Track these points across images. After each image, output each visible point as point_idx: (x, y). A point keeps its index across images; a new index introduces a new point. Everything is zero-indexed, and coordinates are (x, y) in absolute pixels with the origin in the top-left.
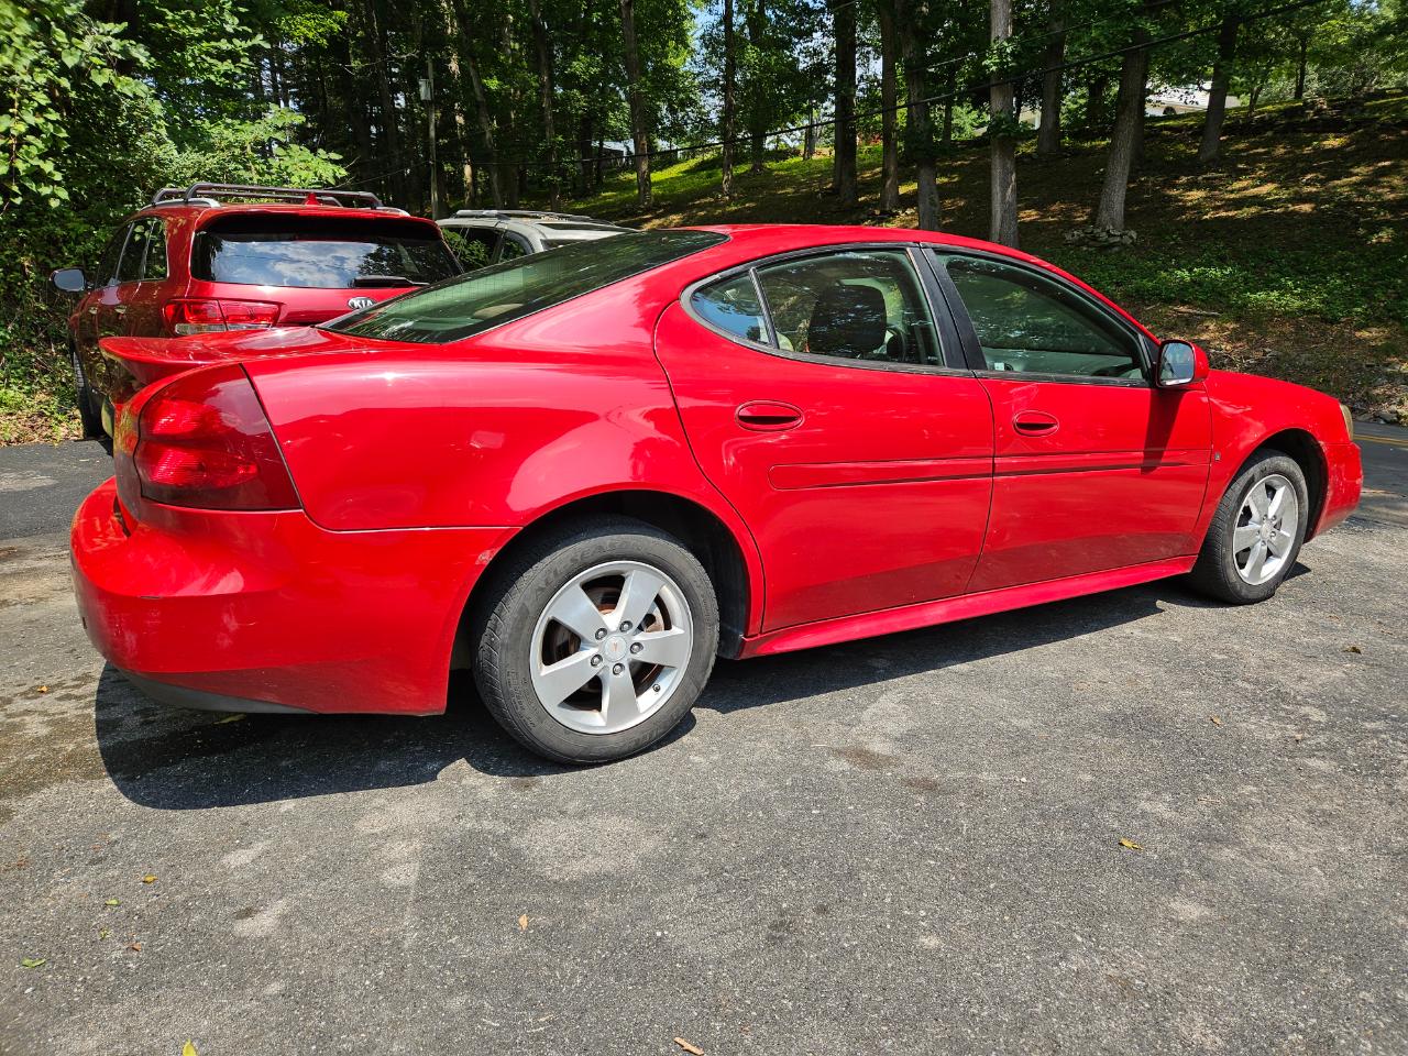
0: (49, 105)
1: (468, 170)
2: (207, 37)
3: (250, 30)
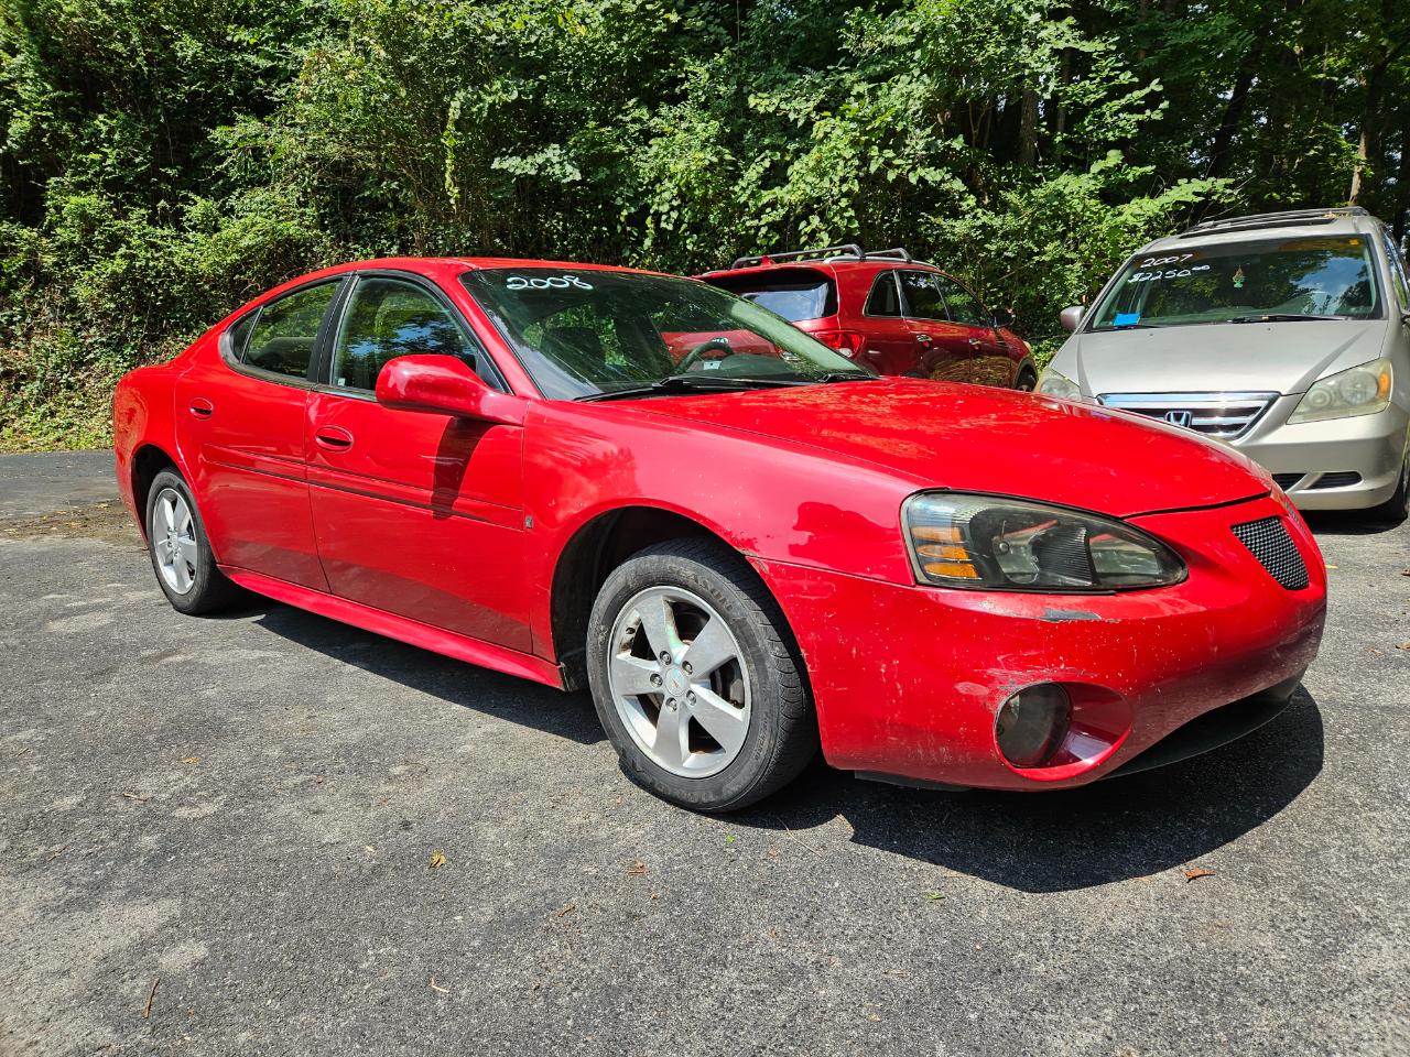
0: (847, 207)
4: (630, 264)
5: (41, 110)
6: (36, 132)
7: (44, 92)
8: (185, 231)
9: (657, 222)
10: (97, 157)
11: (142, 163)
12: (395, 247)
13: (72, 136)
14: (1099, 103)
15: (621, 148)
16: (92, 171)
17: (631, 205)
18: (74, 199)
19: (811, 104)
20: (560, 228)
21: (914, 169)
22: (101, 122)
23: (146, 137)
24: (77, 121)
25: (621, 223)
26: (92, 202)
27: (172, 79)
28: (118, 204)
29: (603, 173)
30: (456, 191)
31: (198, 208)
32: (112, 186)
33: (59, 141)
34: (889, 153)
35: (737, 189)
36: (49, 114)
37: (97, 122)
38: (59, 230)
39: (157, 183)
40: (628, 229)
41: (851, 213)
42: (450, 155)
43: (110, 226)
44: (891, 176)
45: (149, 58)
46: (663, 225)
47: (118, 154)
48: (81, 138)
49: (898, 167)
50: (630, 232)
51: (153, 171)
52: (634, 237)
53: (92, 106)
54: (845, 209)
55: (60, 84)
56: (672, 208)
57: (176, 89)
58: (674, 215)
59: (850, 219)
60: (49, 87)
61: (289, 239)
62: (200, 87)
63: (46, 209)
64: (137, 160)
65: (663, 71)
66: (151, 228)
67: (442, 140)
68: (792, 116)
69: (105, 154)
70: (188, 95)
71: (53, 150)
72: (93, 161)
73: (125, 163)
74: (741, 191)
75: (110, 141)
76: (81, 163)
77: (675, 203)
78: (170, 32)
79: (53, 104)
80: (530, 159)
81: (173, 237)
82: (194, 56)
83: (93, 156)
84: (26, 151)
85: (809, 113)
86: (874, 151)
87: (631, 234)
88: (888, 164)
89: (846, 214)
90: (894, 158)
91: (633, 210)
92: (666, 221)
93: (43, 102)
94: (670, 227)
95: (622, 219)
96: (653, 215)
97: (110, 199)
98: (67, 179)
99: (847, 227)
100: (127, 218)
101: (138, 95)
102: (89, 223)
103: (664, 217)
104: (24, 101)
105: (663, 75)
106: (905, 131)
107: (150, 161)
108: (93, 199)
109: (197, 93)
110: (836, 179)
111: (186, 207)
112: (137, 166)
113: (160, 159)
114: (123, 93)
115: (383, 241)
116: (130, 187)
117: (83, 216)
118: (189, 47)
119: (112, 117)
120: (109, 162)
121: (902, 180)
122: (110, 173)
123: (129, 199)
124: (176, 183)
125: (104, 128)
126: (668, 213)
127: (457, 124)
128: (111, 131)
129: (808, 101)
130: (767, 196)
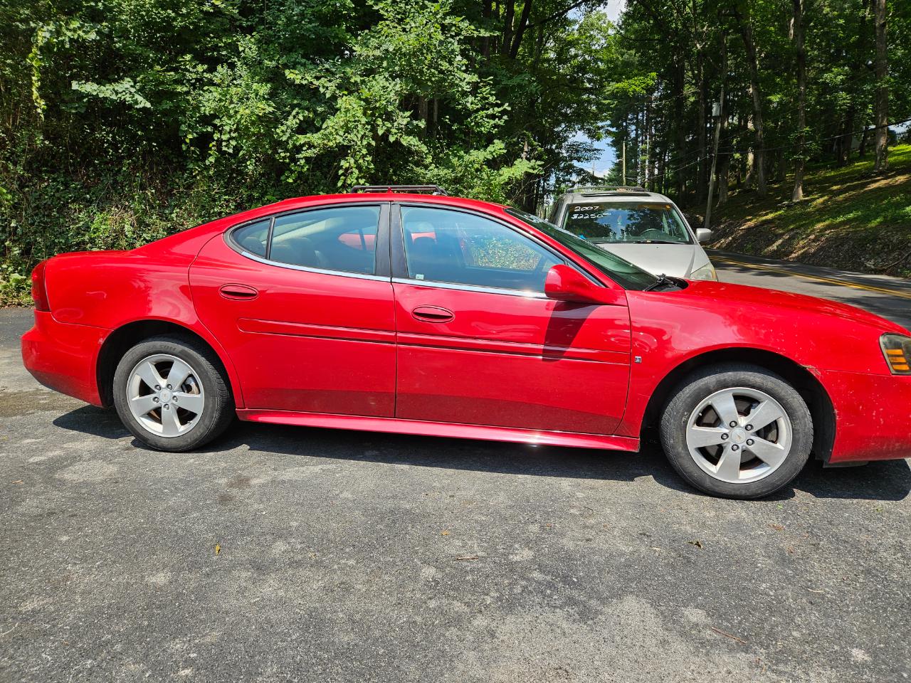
0: (367, 154)
1: (751, 157)
2: (483, 109)
3: (499, 102)
9: (219, 146)
14: (478, 110)
19: (334, 84)
21: (402, 136)
25: (186, 143)
34: (388, 124)
35: (278, 131)
40: (192, 148)
41: (369, 158)
42: (37, 73)
44: (392, 139)
46: (224, 149)
49: (394, 133)
50: (194, 151)
52: (197, 154)
56: (231, 138)
58: (234, 143)
59: (368, 162)
68: (322, 90)
74: (282, 132)
77: (233, 135)
85: (333, 90)
86: (379, 121)
88: (389, 131)
89: (366, 159)
90: (391, 128)
91: (197, 135)
92: (226, 146)
94: (231, 151)
95: (188, 141)
96: (216, 141)
99: (367, 167)
103: (225, 144)
106: (393, 112)
121: (398, 142)
126: (228, 141)
130: (302, 139)
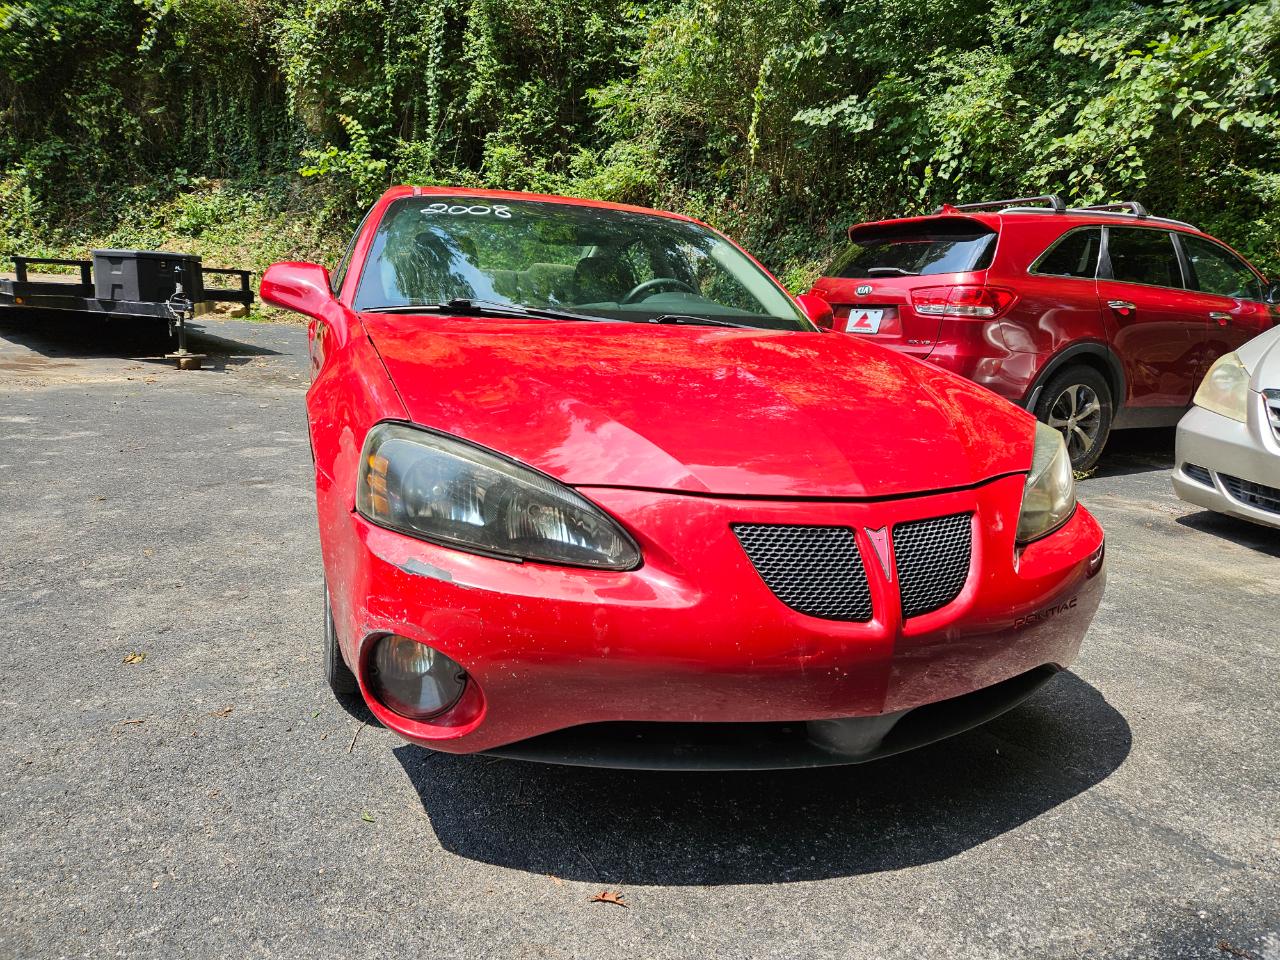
4: (906, 213)
5: (489, 80)
6: (484, 97)
7: (491, 66)
8: (572, 177)
9: (935, 172)
10: (520, 116)
11: (550, 122)
12: (725, 194)
13: (506, 100)
15: (918, 97)
16: (514, 128)
17: (917, 154)
18: (499, 150)
19: (1122, 44)
20: (861, 177)
21: (1231, 112)
22: (526, 89)
23: (557, 100)
24: (511, 88)
25: (903, 172)
26: (511, 152)
27: (580, 52)
28: (529, 154)
29: (897, 122)
30: (757, 142)
31: (583, 157)
32: (527, 139)
33: (497, 103)
34: (1201, 96)
35: (1025, 136)
36: (493, 82)
37: (523, 89)
38: (488, 174)
39: (558, 138)
40: (909, 177)
41: (1139, 162)
42: (757, 108)
43: (520, 171)
44: (1197, 120)
45: (566, 37)
47: (534, 114)
48: (511, 102)
49: (1207, 111)
50: (911, 182)
51: (557, 128)
52: (914, 186)
53: (524, 75)
54: (1132, 158)
55: (505, 58)
56: (953, 157)
57: (582, 59)
58: (954, 164)
59: (1136, 170)
60: (495, 61)
61: (642, 185)
62: (600, 57)
63: (484, 157)
64: (546, 119)
65: (979, 16)
66: (547, 174)
67: (753, 95)
68: (1095, 57)
69: (525, 114)
70: (590, 64)
71: (493, 112)
72: (517, 120)
73: (538, 121)
74: (1029, 139)
75: (530, 104)
76: (508, 122)
77: (956, 152)
78: (584, 13)
79: (497, 75)
80: (826, 111)
81: (562, 182)
82: (597, 33)
83: (516, 116)
84: (476, 114)
85: (1115, 52)
86: (1183, 93)
87: (911, 183)
88: (1198, 106)
89: (1132, 164)
90: (1205, 101)
91: (917, 158)
92: (944, 170)
93: (491, 74)
94: (946, 177)
95: (905, 168)
96: (932, 164)
97: (524, 150)
98: (500, 134)
99: (1130, 178)
100: (533, 166)
101: (556, 65)
102: (507, 168)
103: (943, 166)
104: (479, 74)
105: (978, 20)
106: (1232, 69)
107: (556, 119)
108: (512, 150)
109: (597, 62)
110: (1126, 125)
111: (573, 158)
112: (546, 124)
113: (563, 118)
114: (548, 64)
115: (717, 189)
116: (539, 141)
117: (504, 163)
118: (594, 24)
119: (535, 84)
120: (526, 120)
121: (1209, 127)
122: (527, 130)
123: (537, 150)
124: (572, 138)
125: (527, 93)
126: (948, 162)
127: (769, 79)
128: (532, 95)
129: (1119, 39)
130: (1056, 143)
